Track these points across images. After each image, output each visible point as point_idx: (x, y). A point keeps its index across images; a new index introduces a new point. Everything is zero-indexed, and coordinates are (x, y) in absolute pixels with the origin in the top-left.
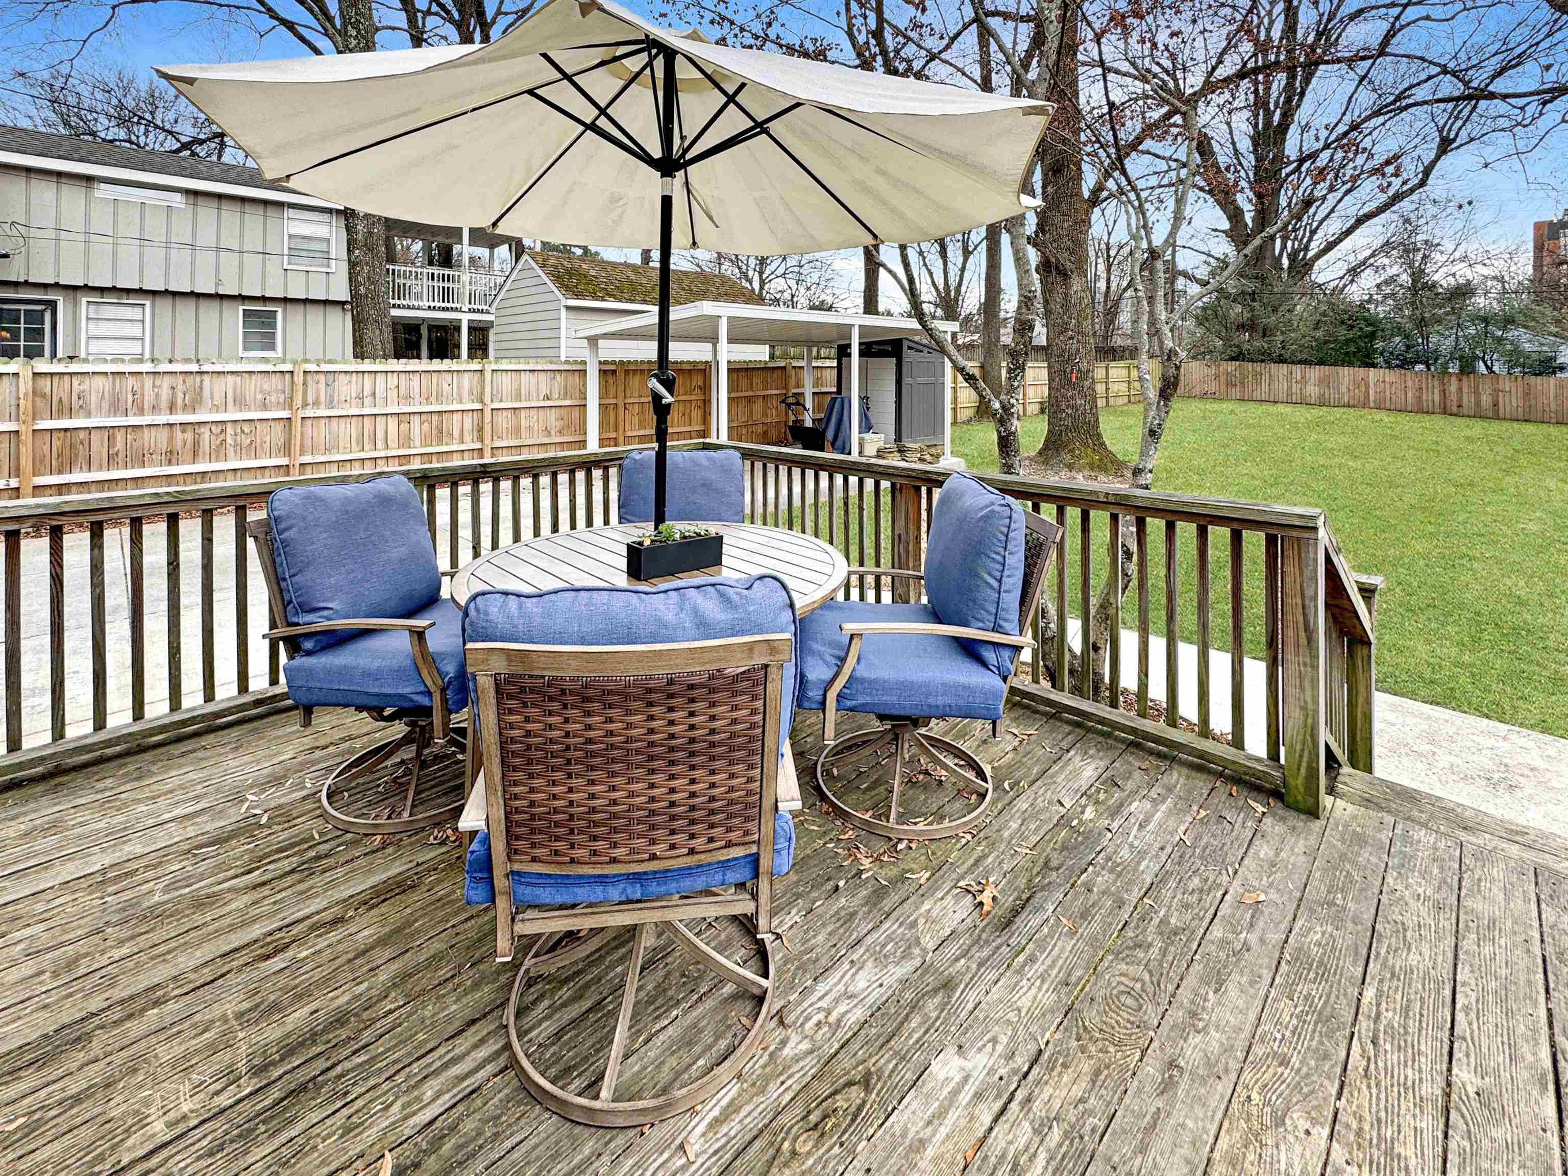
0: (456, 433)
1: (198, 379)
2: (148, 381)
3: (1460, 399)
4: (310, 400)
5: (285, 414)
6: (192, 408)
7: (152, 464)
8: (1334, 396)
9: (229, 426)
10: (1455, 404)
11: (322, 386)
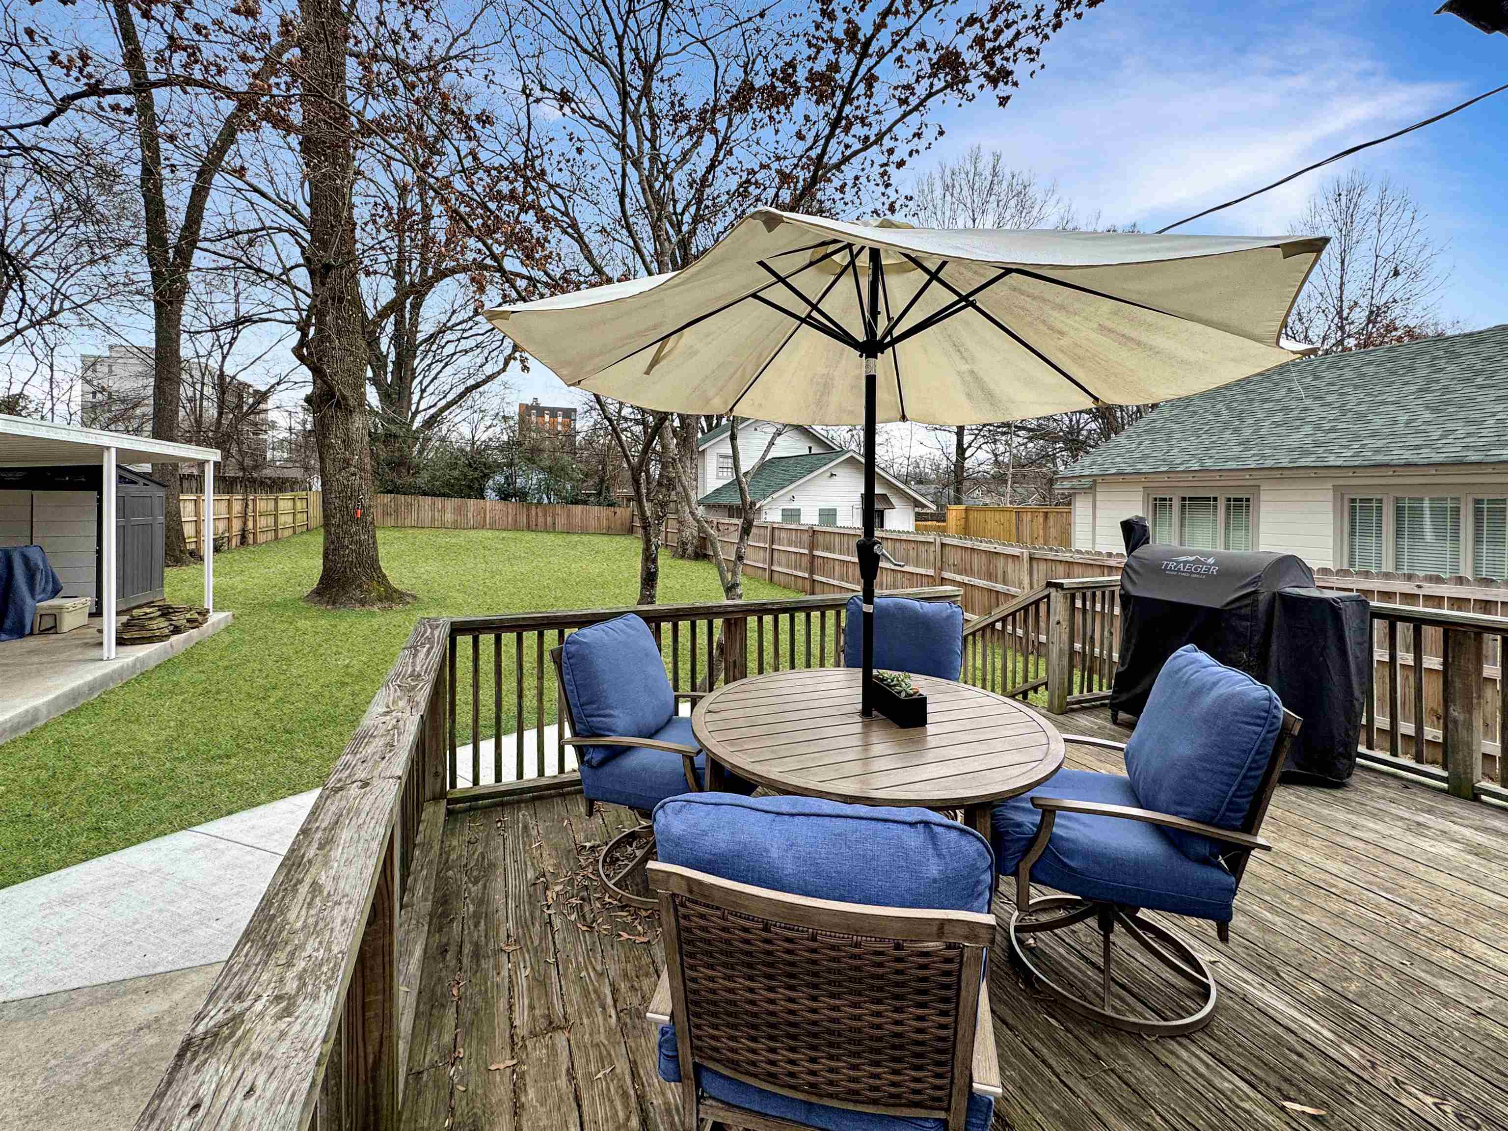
3: (537, 521)
8: (463, 521)
10: (534, 523)
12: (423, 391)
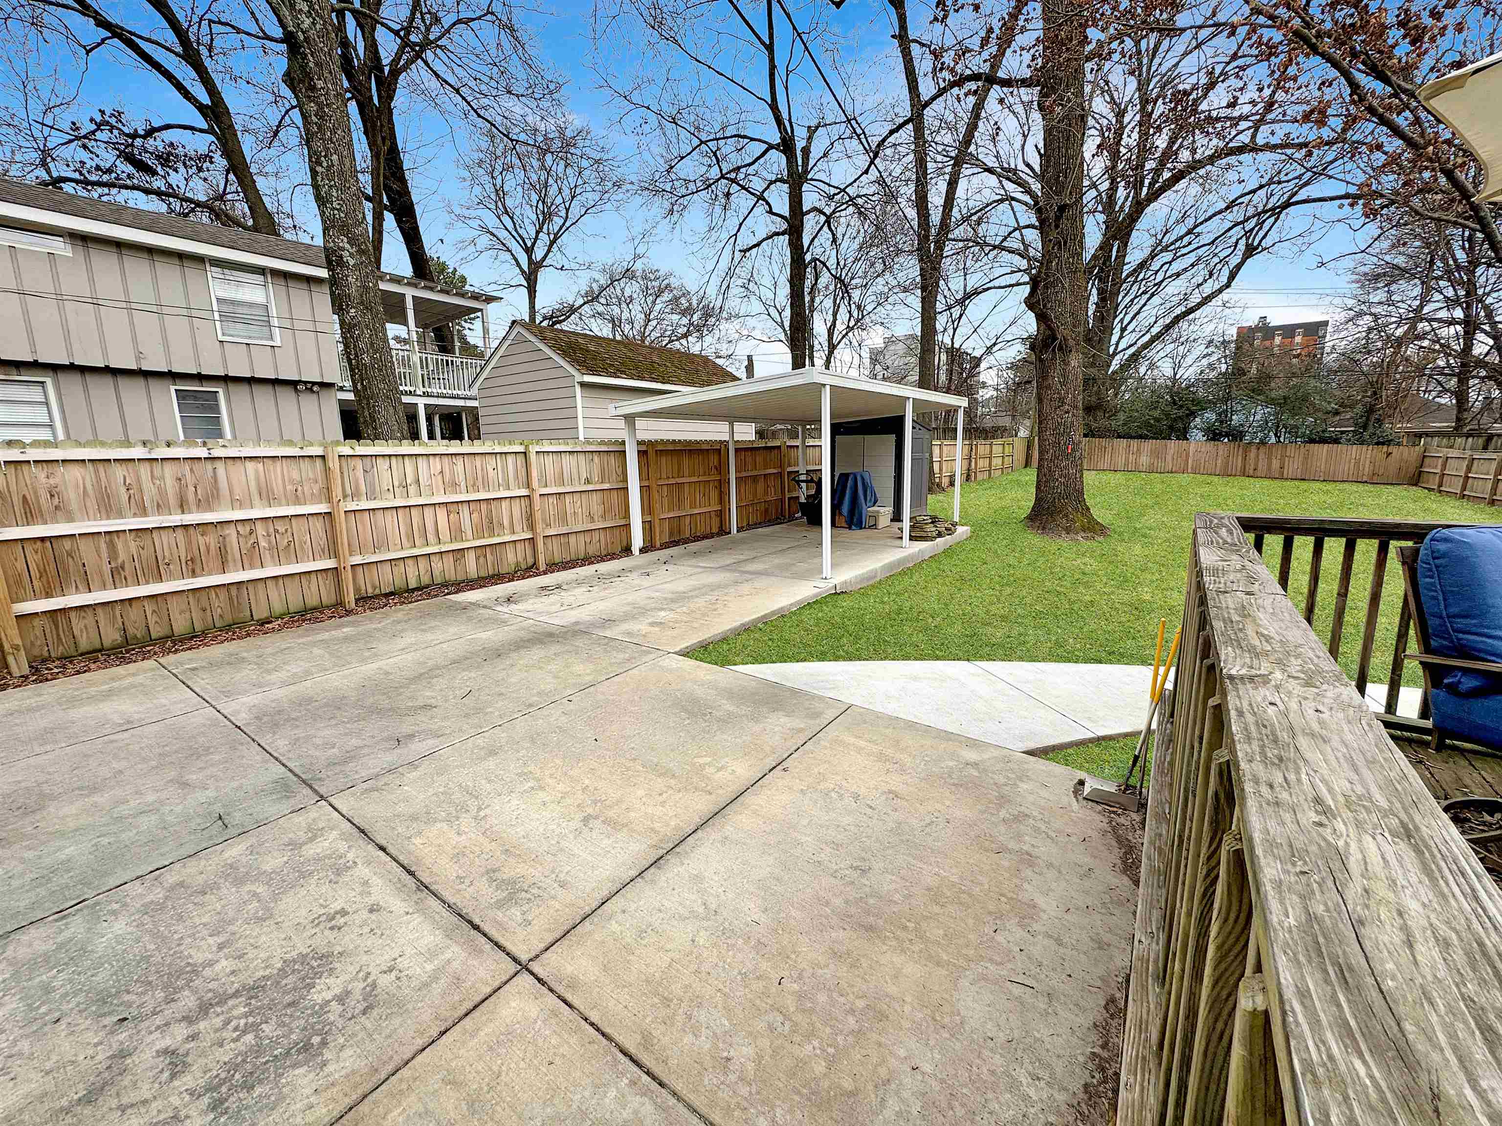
0: (506, 523)
1: (209, 466)
2: (144, 470)
3: (1256, 464)
4: (349, 492)
5: (323, 508)
6: (205, 504)
7: (172, 577)
8: (1160, 465)
9: (259, 525)
10: (1252, 467)
11: (360, 473)
12: (1123, 330)
